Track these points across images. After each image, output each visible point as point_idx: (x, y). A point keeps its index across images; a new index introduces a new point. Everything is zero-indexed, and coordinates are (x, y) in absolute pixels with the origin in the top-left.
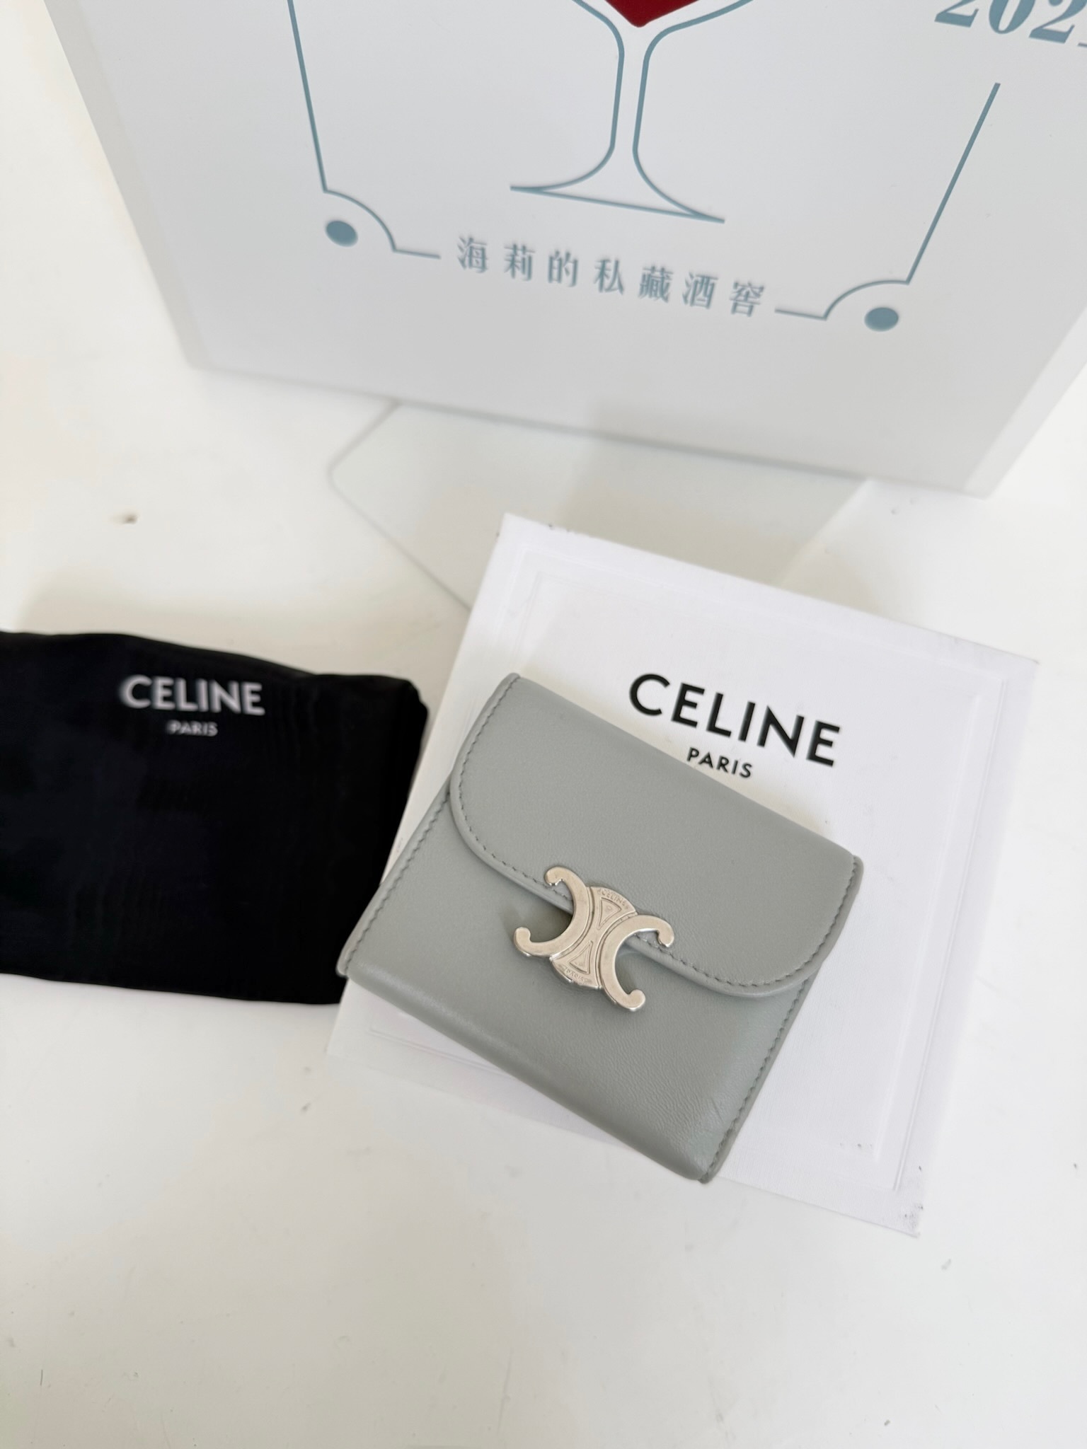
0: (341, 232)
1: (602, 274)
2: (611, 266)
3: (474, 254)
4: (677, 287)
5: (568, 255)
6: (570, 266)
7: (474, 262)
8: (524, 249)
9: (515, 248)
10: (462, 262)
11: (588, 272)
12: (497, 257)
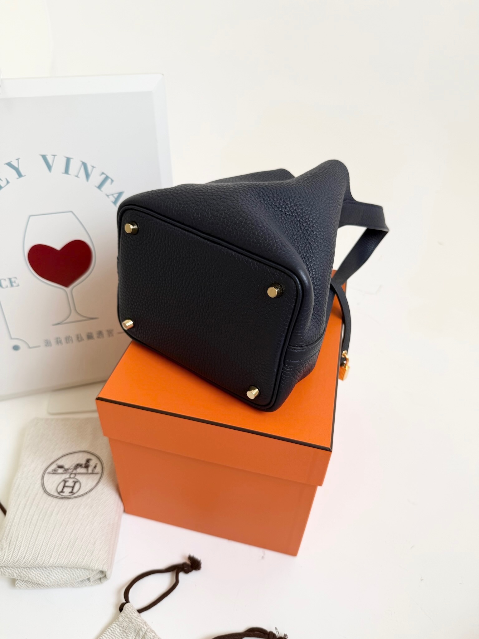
0: (16, 348)
1: (78, 338)
2: (79, 336)
3: (48, 343)
4: (95, 335)
5: (69, 337)
6: (70, 338)
7: (49, 344)
8: (59, 338)
9: (57, 338)
10: (46, 346)
11: (74, 338)
12: (53, 342)
